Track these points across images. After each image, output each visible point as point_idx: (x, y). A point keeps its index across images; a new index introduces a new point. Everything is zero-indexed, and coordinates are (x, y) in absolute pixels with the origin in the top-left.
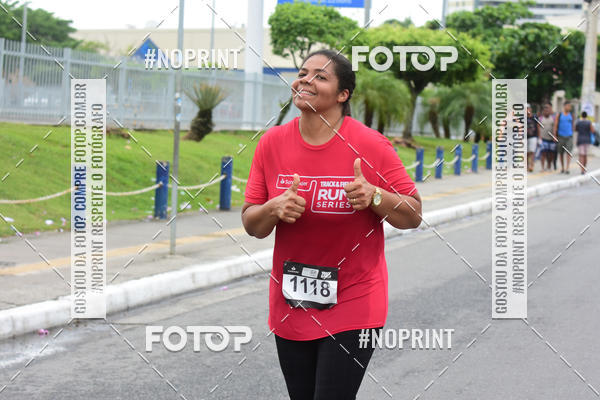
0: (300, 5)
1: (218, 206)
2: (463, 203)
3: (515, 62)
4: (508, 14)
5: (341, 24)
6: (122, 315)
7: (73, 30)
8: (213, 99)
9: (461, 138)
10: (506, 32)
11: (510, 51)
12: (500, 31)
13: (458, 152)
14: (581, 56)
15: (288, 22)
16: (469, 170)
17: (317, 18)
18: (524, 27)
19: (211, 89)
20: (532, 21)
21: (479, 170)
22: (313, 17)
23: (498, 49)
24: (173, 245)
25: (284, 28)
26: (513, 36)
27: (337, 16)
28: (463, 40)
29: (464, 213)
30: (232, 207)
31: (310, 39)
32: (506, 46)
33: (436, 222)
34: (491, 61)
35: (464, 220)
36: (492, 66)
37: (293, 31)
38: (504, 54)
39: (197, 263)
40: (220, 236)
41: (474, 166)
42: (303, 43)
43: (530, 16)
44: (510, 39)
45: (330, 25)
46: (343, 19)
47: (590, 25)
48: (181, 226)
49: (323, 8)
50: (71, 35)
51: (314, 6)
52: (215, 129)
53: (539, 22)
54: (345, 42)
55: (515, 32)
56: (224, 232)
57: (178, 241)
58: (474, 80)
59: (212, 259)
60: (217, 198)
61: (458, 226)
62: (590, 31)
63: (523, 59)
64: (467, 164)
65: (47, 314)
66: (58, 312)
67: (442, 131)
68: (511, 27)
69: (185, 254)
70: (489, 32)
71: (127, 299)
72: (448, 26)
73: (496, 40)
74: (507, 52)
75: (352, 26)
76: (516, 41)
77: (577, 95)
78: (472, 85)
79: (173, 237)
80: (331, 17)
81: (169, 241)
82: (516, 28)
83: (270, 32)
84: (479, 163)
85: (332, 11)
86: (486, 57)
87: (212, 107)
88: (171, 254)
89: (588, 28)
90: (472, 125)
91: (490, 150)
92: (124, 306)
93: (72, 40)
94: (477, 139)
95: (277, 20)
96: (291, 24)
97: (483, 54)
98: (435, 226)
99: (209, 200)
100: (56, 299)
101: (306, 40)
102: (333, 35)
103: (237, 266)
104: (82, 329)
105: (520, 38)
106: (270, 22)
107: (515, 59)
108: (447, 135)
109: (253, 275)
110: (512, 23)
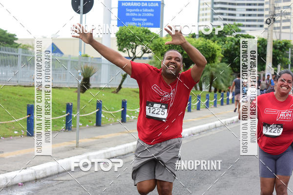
0: (131, 27)
1: (95, 124)
2: (211, 122)
3: (233, 53)
4: (229, 30)
5: (151, 36)
6: (56, 176)
7: (17, 39)
8: (90, 72)
9: (208, 90)
10: (228, 39)
11: (231, 48)
12: (225, 38)
13: (208, 97)
14: (265, 51)
15: (125, 35)
16: (213, 106)
17: (140, 33)
18: (237, 36)
19: (89, 68)
20: (240, 33)
21: (217, 106)
22: (138, 32)
23: (225, 47)
24: (78, 143)
25: (123, 38)
26: (232, 41)
27: (149, 32)
28: (209, 43)
29: (213, 127)
30: (102, 125)
31: (136, 43)
32: (229, 46)
33: (199, 131)
34: (222, 54)
35: (213, 130)
36: (222, 56)
37: (128, 39)
38: (227, 49)
39: (90, 151)
40: (98, 138)
41: (215, 104)
42: (133, 45)
43: (239, 31)
44: (230, 42)
45: (146, 36)
46: (152, 34)
47: (269, 35)
48: (81, 133)
49: (142, 28)
50: (15, 41)
51: (138, 27)
52: (91, 87)
53: (244, 34)
54: (153, 45)
55: (233, 39)
56: (100, 137)
57: (80, 140)
58: (214, 62)
59: (96, 149)
60: (95, 120)
61: (210, 133)
62: (269, 38)
63: (237, 52)
64: (211, 103)
65: (22, 176)
66: (27, 175)
67: (198, 87)
68: (230, 36)
69: (83, 147)
70: (220, 39)
71: (58, 168)
72: (200, 36)
73: (223, 43)
74: (229, 48)
75: (157, 37)
76: (233, 44)
77: (263, 69)
78: (213, 64)
79: (78, 139)
80: (146, 33)
81: (75, 141)
82: (233, 37)
83: (117, 40)
84: (217, 103)
85: (147, 30)
86: (220, 51)
87: (90, 76)
88: (77, 147)
89: (268, 37)
90: (213, 85)
91: (222, 96)
92: (57, 172)
93: (16, 44)
94: (215, 91)
95: (120, 34)
96: (127, 36)
97: (218, 50)
98: (199, 133)
99: (90, 121)
100: (25, 169)
101: (134, 44)
102: (147, 41)
103: (108, 152)
104: (38, 183)
105: (235, 42)
106: (117, 35)
107: (233, 52)
108: (201, 89)
109: (116, 157)
110: (231, 34)
